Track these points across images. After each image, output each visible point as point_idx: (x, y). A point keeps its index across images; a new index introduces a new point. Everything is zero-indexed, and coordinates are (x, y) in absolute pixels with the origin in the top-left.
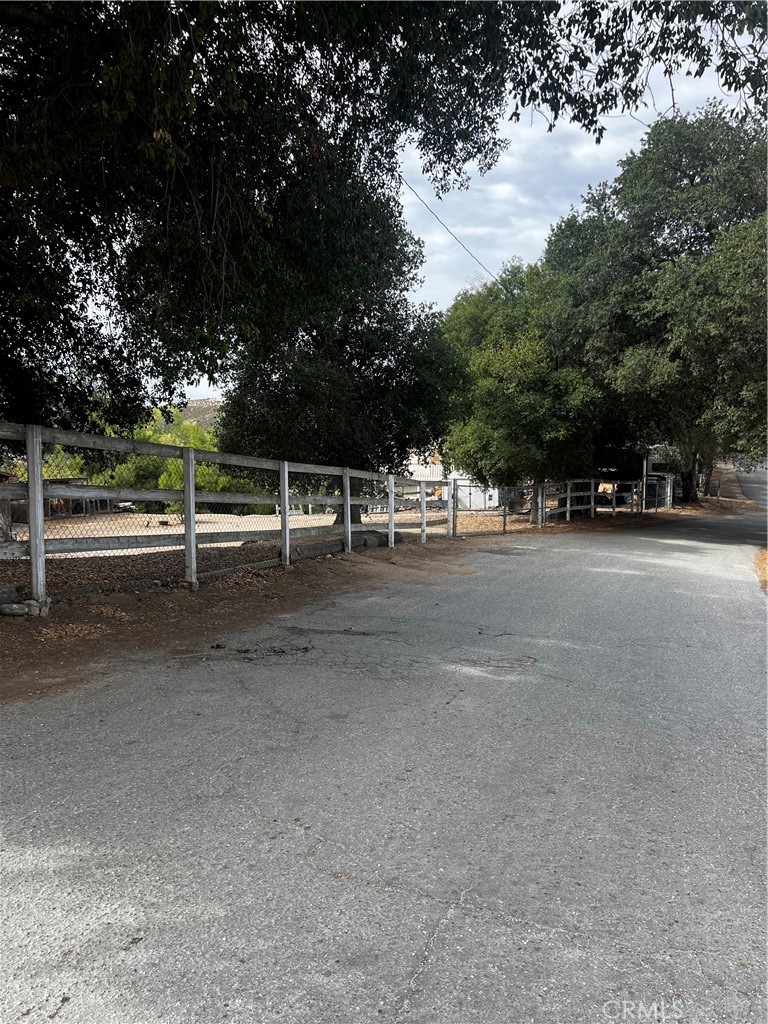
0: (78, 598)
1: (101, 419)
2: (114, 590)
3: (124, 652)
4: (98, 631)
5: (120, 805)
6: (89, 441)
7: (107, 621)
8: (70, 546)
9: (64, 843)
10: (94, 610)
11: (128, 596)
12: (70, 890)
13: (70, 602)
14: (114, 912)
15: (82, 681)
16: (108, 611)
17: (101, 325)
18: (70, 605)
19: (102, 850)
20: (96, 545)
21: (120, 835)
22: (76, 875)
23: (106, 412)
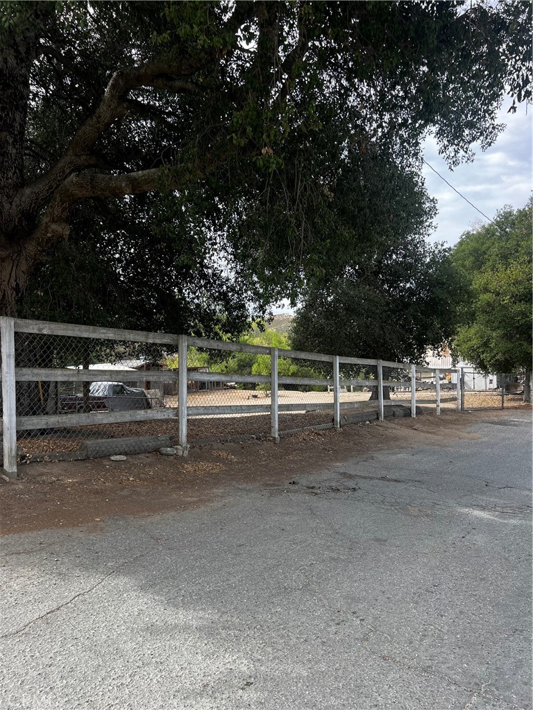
0: (205, 445)
1: (220, 330)
2: (227, 441)
3: (234, 483)
4: (217, 468)
5: (235, 588)
6: (214, 344)
7: (223, 461)
8: (202, 411)
9: (202, 609)
10: (215, 453)
11: (235, 445)
12: (206, 642)
13: (201, 448)
14: (234, 661)
15: (209, 500)
16: (223, 454)
17: (222, 271)
18: (201, 449)
19: (225, 617)
20: (217, 411)
21: (236, 608)
22: (209, 631)
23: (224, 326)
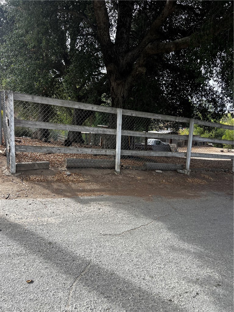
1: (210, 117)
4: (204, 182)
7: (207, 179)
8: (198, 155)
10: (203, 176)
11: (213, 173)
13: (196, 172)
15: (199, 196)
16: (207, 177)
20: (205, 156)
22: (200, 256)
